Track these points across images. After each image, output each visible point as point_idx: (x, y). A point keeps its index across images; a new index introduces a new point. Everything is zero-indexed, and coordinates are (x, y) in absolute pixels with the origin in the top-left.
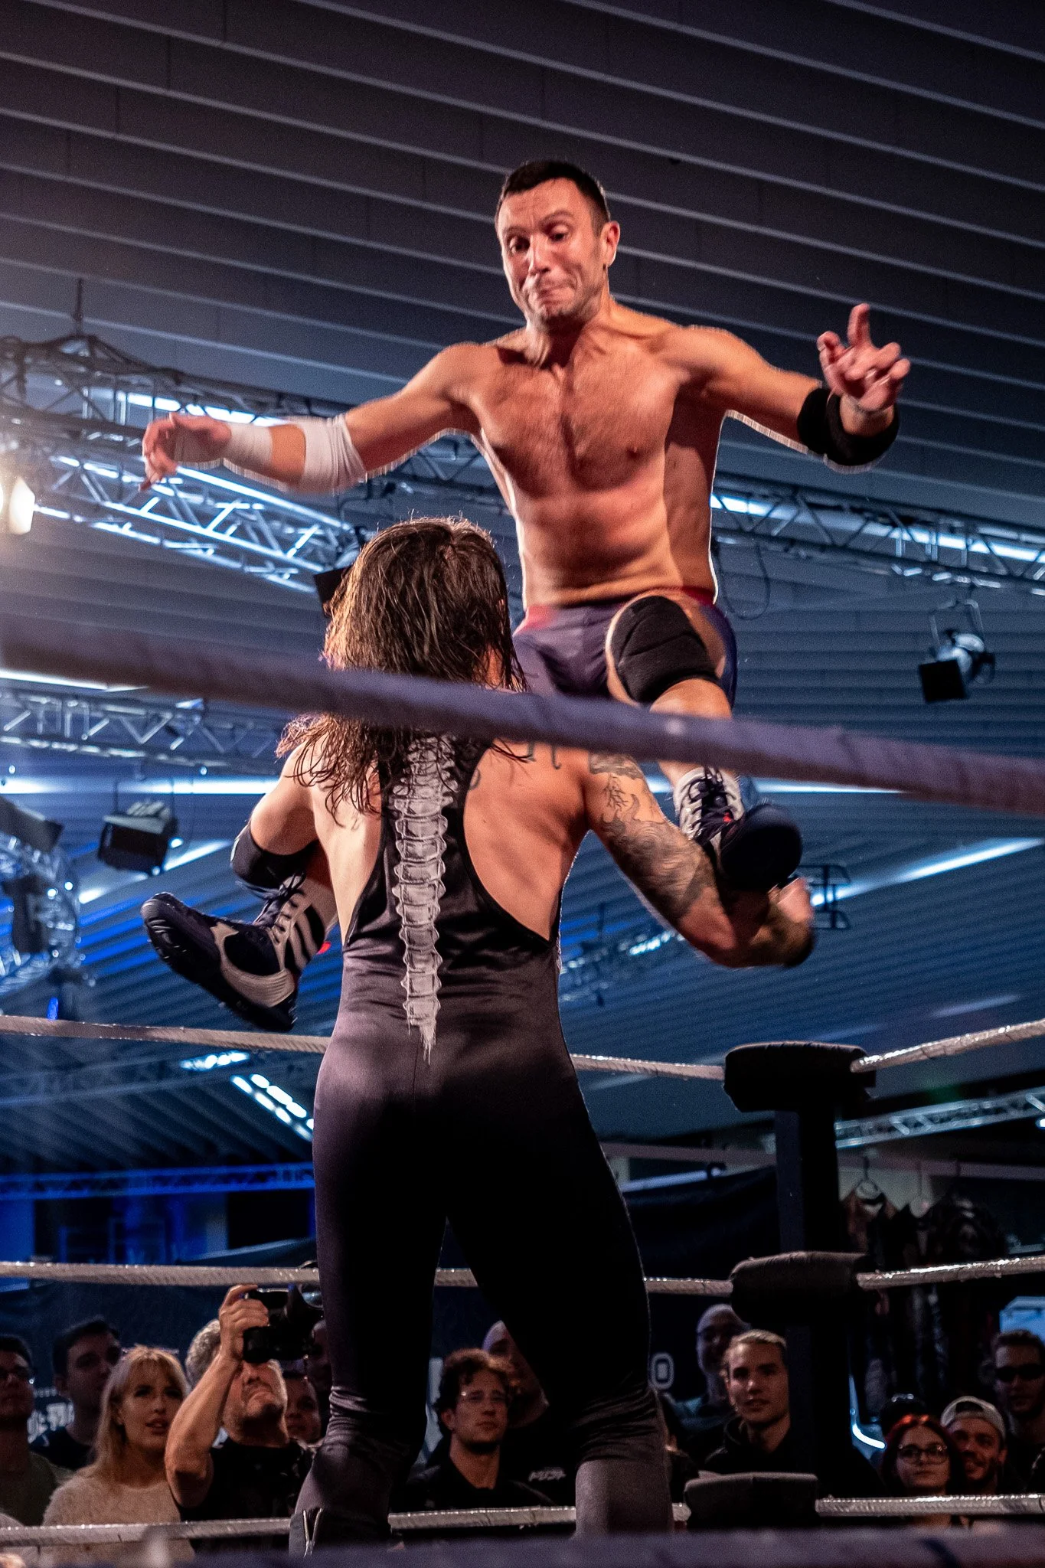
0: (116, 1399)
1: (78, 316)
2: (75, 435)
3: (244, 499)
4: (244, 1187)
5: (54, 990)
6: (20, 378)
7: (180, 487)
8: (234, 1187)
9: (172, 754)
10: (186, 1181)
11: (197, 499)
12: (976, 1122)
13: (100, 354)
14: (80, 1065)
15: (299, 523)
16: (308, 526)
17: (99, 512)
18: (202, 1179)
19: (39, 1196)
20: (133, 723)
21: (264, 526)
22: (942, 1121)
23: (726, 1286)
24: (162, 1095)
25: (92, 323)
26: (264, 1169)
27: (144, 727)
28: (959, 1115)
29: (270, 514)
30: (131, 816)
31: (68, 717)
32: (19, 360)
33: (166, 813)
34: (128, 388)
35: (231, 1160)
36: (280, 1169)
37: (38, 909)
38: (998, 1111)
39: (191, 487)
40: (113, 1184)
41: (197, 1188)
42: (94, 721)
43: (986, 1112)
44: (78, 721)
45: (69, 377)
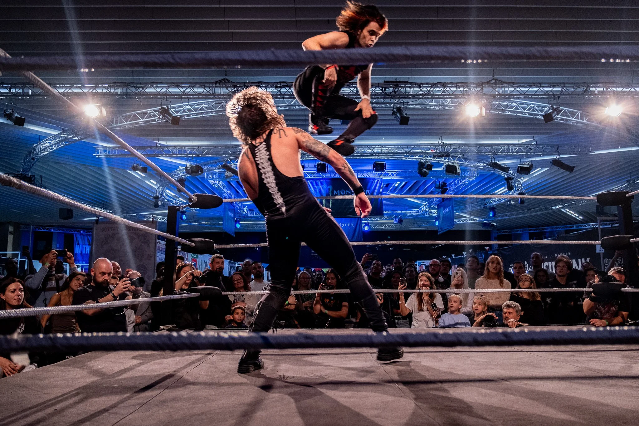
0: (488, 264)
1: (493, 76)
2: (494, 97)
3: (532, 104)
4: (568, 229)
6: (482, 89)
7: (519, 104)
8: (565, 229)
9: (531, 153)
11: (523, 106)
13: (497, 82)
15: (545, 107)
16: (546, 107)
17: (503, 110)
18: (560, 228)
21: (537, 109)
23: (600, 242)
24: (548, 213)
25: (496, 77)
26: (571, 225)
27: (525, 149)
29: (538, 106)
30: (524, 165)
32: (482, 85)
33: (530, 163)
34: (504, 87)
35: (565, 224)
36: (574, 225)
37: (511, 183)
39: (522, 104)
40: (543, 229)
42: (515, 149)
44: (512, 149)
45: (492, 87)
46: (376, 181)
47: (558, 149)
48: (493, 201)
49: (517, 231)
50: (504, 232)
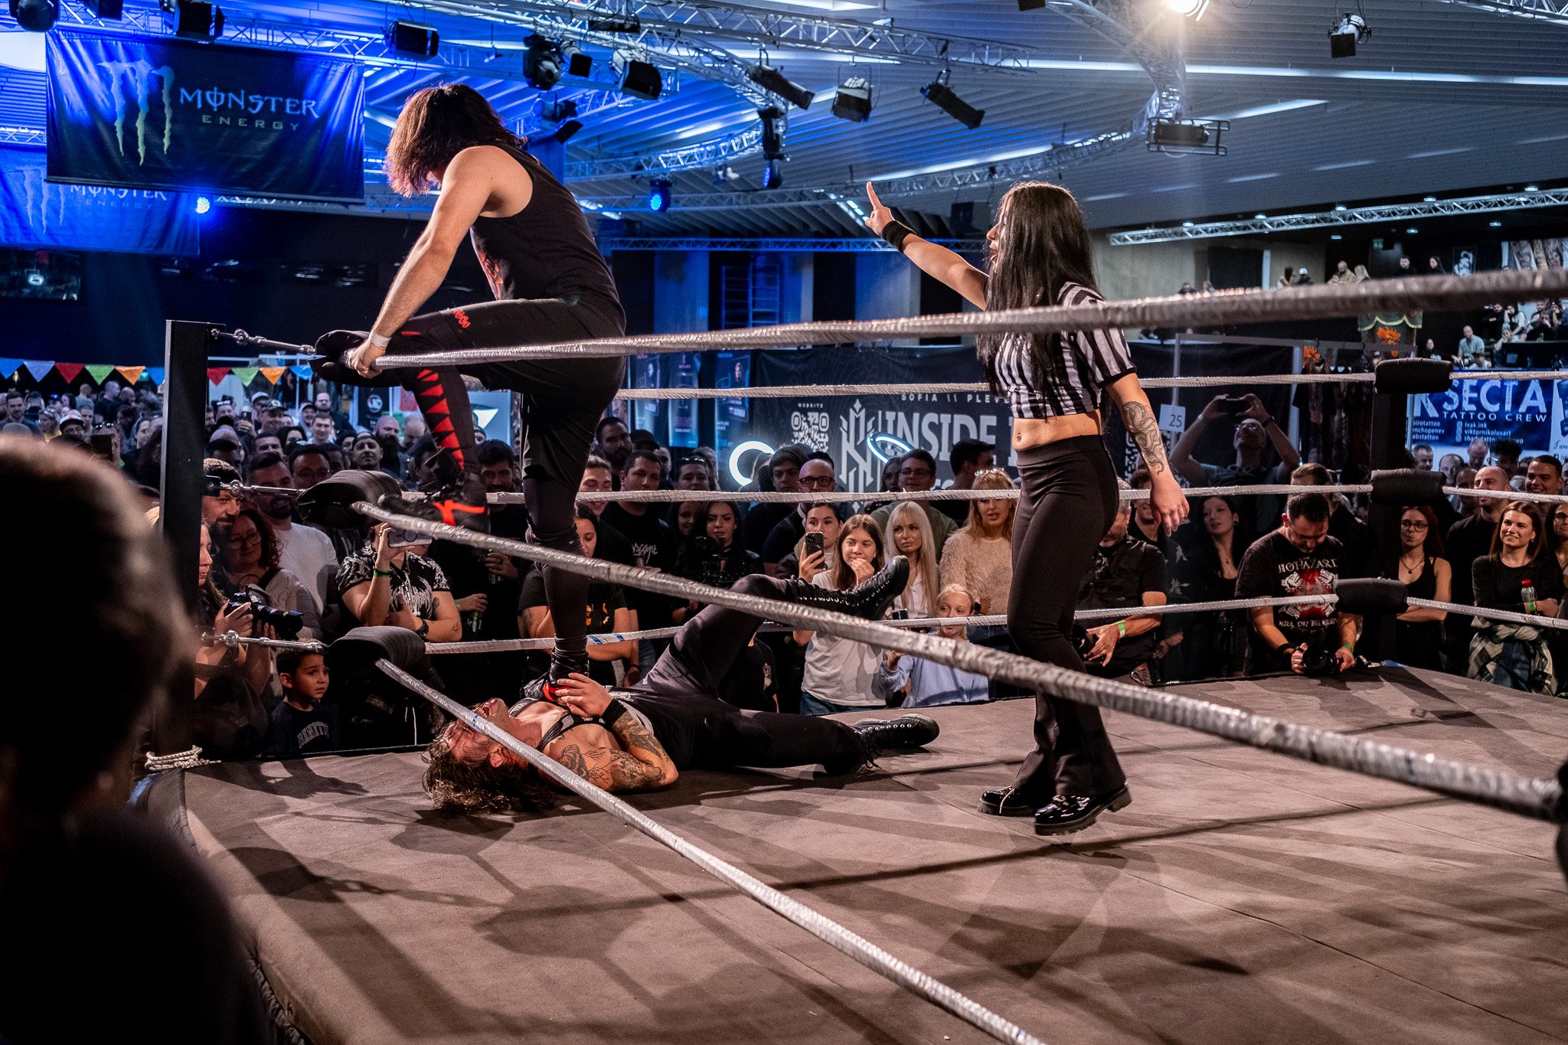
4: (824, 249)
5: (767, 162)
8: (818, 249)
10: (793, 245)
12: (1231, 233)
14: (756, 190)
18: (802, 245)
19: (713, 249)
20: (851, 33)
22: (1212, 232)
26: (835, 240)
27: (857, 37)
28: (1222, 229)
30: (848, 88)
31: (816, 29)
33: (867, 85)
35: (817, 235)
36: (844, 241)
38: (1245, 228)
40: (753, 245)
41: (798, 249)
42: (828, 33)
43: (1238, 228)
44: (820, 32)
46: (341, 69)
47: (945, 49)
48: (666, 160)
49: (675, 244)
50: (636, 244)
